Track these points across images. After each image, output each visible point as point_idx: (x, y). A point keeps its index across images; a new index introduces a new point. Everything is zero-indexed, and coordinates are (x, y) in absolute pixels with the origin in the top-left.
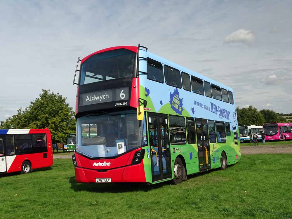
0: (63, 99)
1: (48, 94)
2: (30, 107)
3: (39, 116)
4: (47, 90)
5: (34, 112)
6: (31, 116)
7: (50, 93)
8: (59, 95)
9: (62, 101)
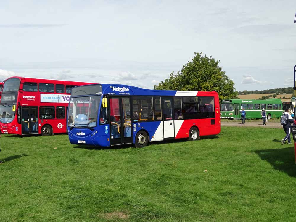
0: (216, 62)
1: (201, 57)
2: (182, 71)
3: (191, 80)
4: (199, 53)
5: (186, 76)
6: (183, 80)
7: (203, 56)
8: (211, 58)
9: (215, 64)
